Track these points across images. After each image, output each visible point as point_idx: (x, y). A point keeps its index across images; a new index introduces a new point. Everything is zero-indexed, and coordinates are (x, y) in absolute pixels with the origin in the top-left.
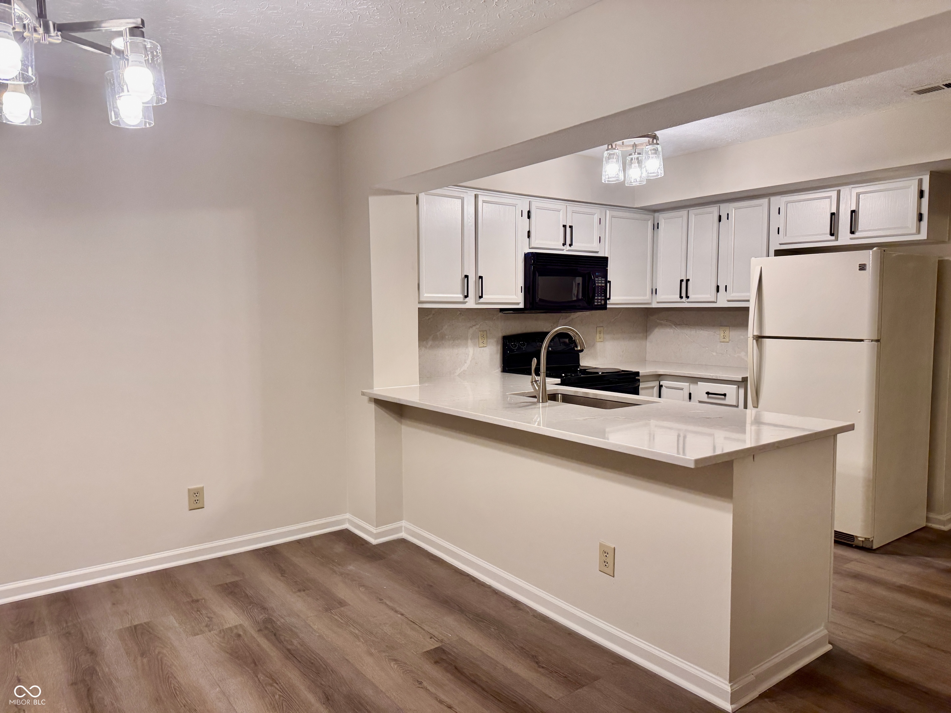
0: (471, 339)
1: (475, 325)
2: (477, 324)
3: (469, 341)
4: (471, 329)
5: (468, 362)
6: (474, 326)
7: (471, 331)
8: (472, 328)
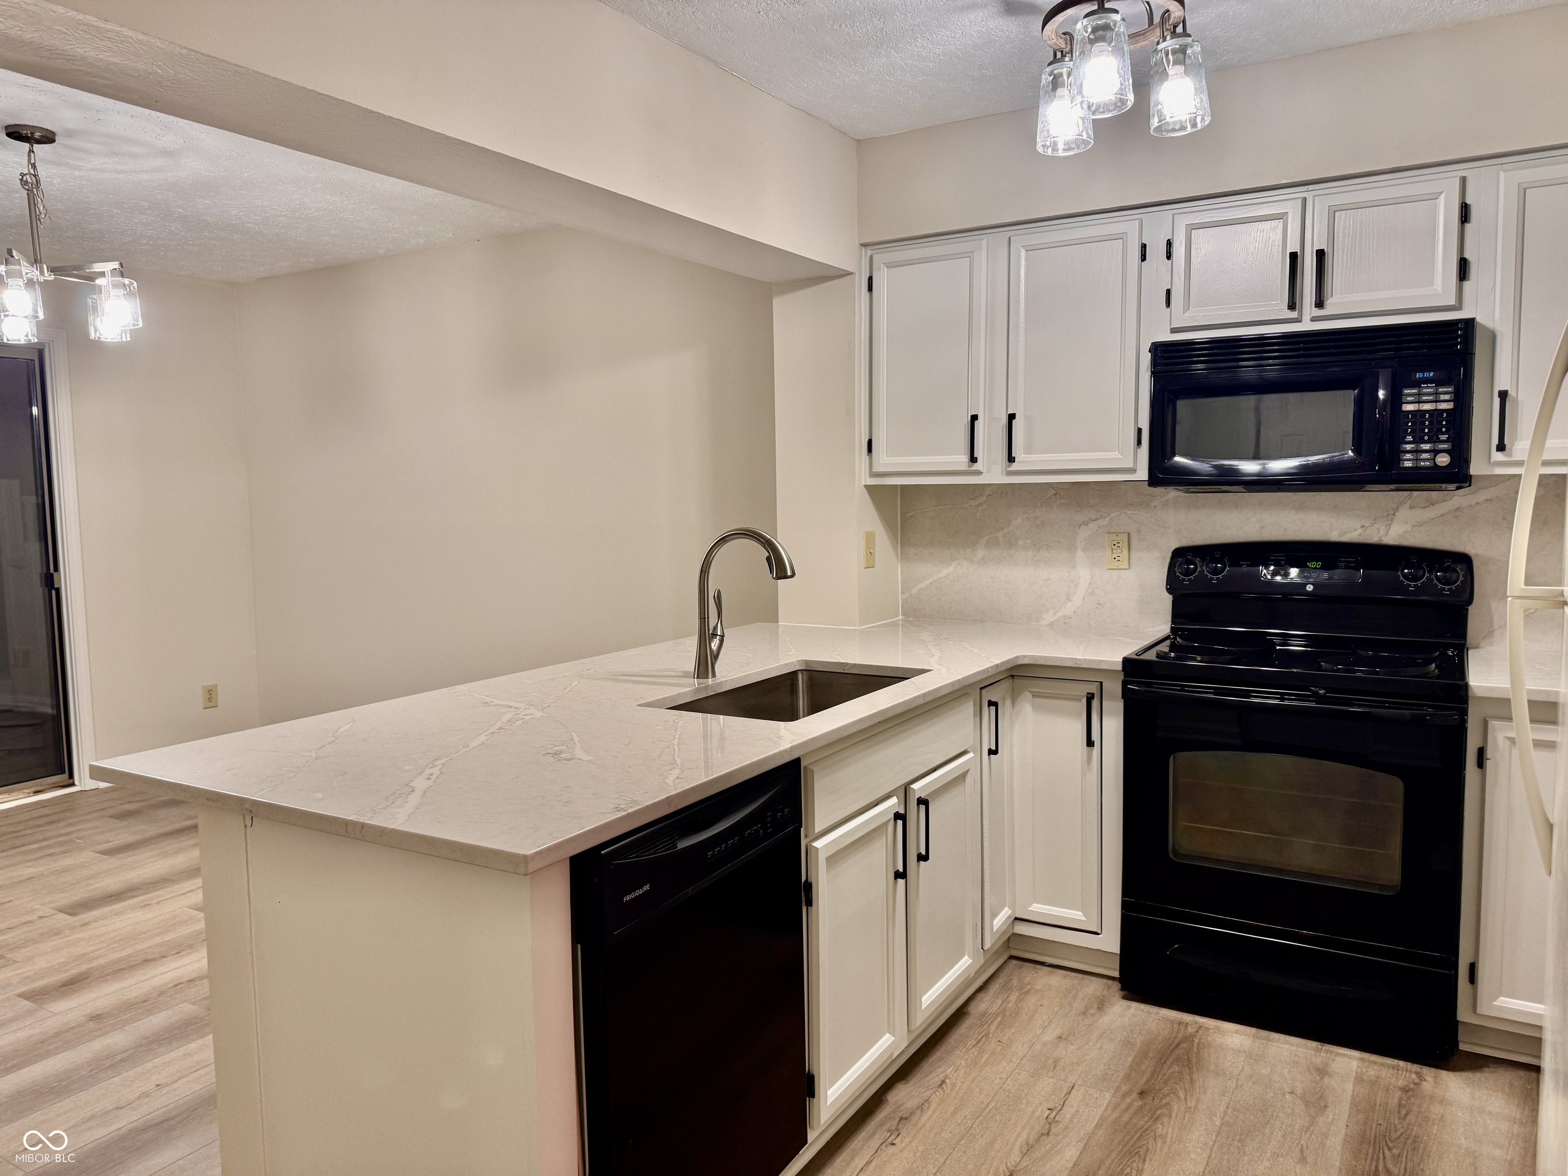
0: (1085, 549)
1: (1096, 519)
2: (1102, 517)
3: (1080, 554)
4: (1083, 527)
5: (1077, 600)
6: (1092, 520)
7: (1083, 533)
8: (1087, 525)
